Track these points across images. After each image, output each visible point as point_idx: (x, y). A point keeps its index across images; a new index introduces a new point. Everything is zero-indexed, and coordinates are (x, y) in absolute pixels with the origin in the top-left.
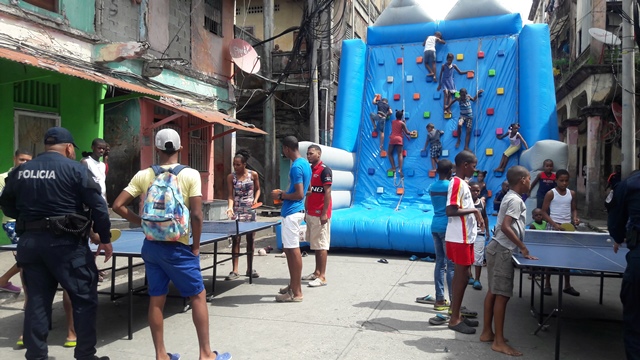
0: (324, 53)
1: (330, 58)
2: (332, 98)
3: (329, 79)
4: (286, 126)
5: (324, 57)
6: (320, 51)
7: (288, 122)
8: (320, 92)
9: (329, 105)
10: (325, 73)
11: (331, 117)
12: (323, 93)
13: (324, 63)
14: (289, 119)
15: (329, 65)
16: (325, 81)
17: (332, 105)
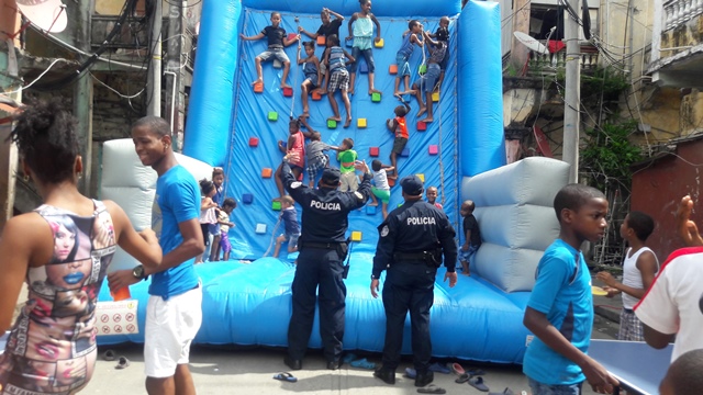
0: (172, 24)
1: (180, 31)
2: (182, 88)
3: (178, 60)
4: (111, 125)
5: (172, 29)
6: (166, 20)
7: (115, 120)
8: (164, 78)
9: (177, 97)
10: (173, 51)
11: (180, 114)
12: (168, 79)
13: (172, 37)
14: (117, 116)
15: (179, 40)
16: (172, 62)
17: (181, 97)
